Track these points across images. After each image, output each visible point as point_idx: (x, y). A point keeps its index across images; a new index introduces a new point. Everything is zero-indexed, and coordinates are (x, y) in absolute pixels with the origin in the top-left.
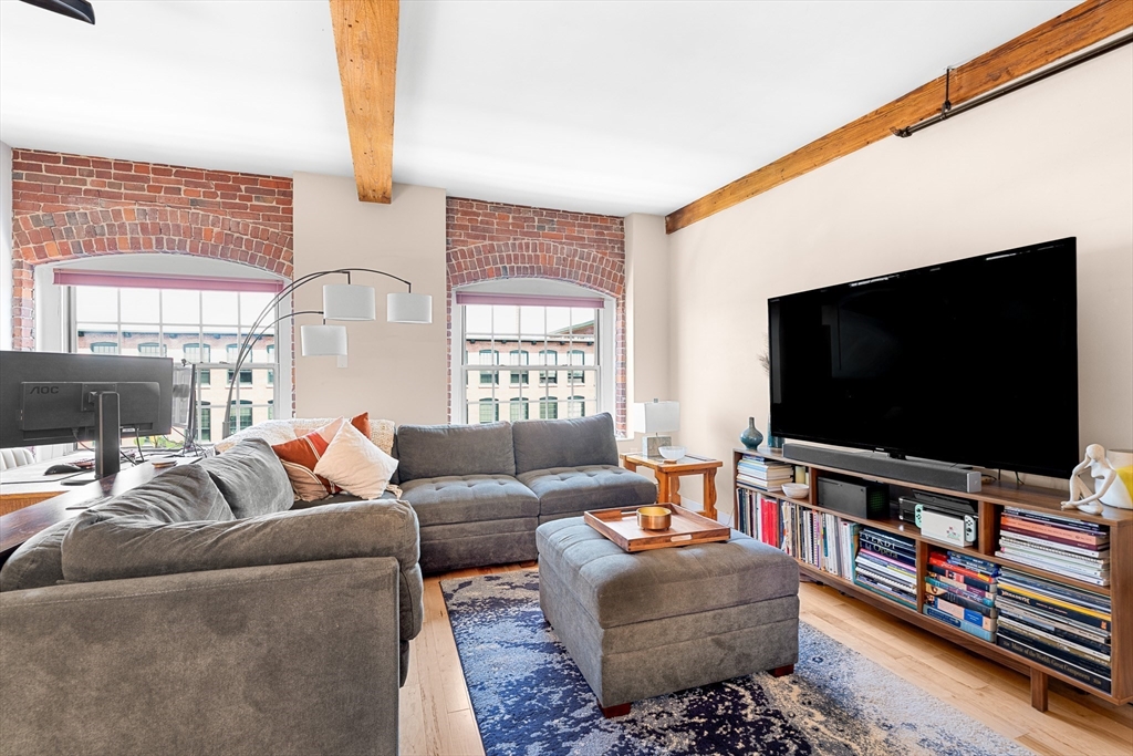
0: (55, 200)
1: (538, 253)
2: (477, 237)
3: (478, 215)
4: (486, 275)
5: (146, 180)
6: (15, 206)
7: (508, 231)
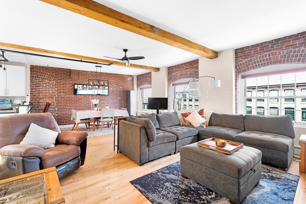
0: (171, 73)
1: (271, 56)
2: (246, 58)
4: (248, 69)
6: (168, 76)
7: (258, 53)
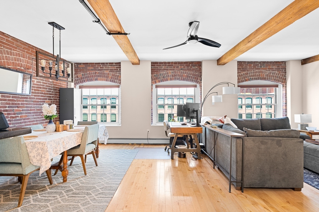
1: (260, 74)
3: (244, 65)
4: (246, 81)
5: (173, 65)
6: (152, 73)
7: (252, 69)
